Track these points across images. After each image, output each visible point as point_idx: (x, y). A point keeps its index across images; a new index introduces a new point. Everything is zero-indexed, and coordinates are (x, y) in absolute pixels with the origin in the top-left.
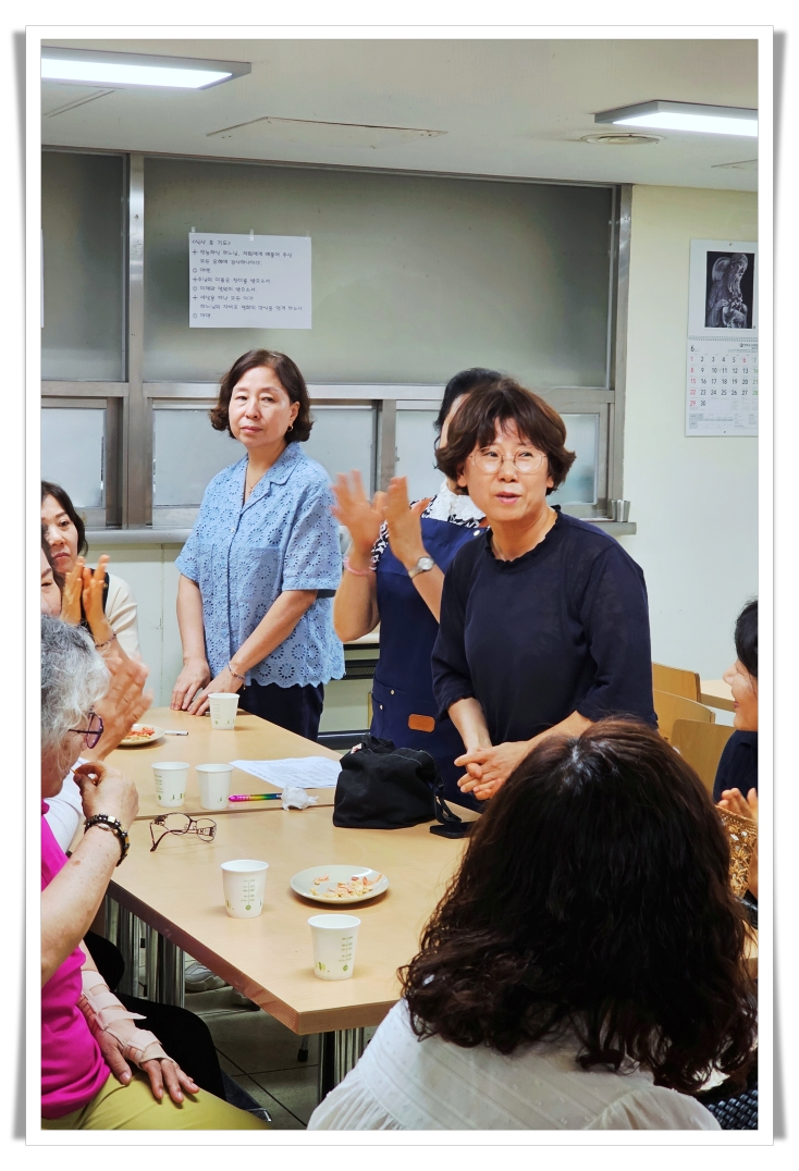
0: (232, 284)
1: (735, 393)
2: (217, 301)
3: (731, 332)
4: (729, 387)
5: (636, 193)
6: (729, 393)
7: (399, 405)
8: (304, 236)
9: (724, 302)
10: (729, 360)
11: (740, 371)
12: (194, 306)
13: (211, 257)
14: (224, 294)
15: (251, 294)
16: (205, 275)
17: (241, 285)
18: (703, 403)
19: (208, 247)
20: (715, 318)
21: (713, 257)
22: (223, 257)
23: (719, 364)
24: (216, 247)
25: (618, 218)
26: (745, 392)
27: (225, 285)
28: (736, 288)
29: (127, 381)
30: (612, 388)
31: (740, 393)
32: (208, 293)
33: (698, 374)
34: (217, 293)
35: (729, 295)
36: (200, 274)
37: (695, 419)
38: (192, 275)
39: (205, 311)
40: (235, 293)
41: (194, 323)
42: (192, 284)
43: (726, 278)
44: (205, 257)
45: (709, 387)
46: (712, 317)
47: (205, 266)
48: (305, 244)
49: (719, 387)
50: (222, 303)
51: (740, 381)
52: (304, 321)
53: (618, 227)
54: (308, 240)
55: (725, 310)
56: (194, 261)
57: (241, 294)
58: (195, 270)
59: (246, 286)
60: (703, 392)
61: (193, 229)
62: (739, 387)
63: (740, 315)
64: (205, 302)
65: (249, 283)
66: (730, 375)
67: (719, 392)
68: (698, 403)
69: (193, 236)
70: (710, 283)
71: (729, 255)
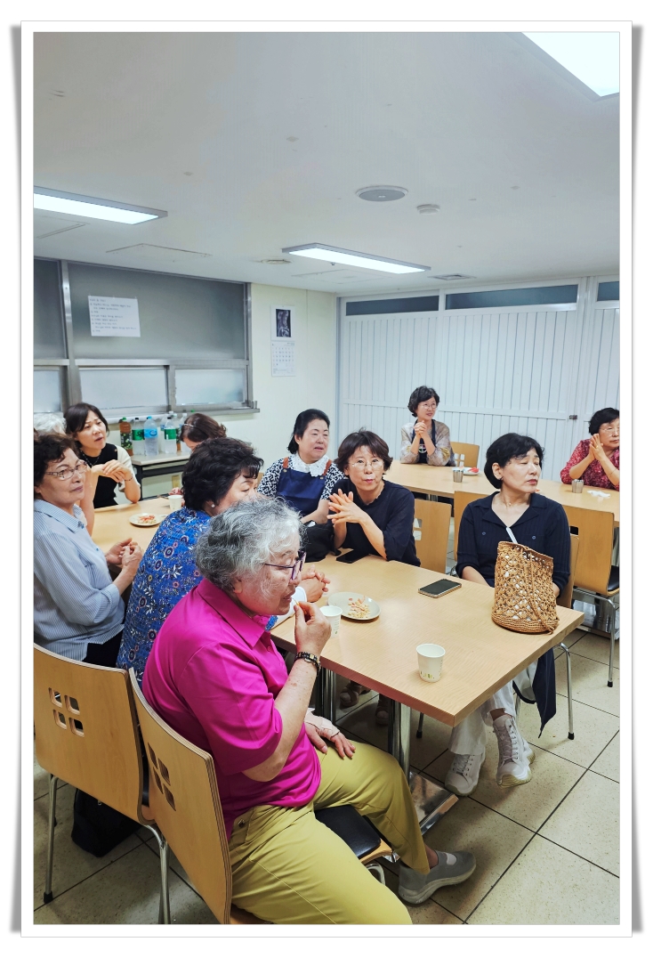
0: (107, 318)
2: (102, 325)
3: (284, 338)
4: (285, 358)
5: (253, 287)
6: (285, 361)
8: (133, 298)
9: (282, 328)
11: (288, 353)
12: (93, 327)
13: (98, 307)
14: (105, 322)
16: (96, 314)
17: (111, 318)
19: (96, 302)
20: (280, 334)
21: (278, 311)
22: (103, 306)
24: (99, 302)
26: (290, 361)
27: (105, 318)
28: (285, 322)
29: (68, 358)
30: (248, 360)
31: (288, 361)
32: (98, 322)
33: (275, 354)
34: (101, 322)
35: (283, 325)
36: (94, 314)
37: (275, 370)
38: (91, 314)
39: (97, 329)
40: (109, 322)
41: (93, 334)
42: (91, 318)
43: (282, 318)
44: (96, 306)
45: (279, 358)
47: (95, 310)
48: (134, 303)
50: (104, 326)
51: (288, 356)
52: (137, 333)
54: (136, 300)
55: (282, 330)
56: (91, 308)
57: (112, 322)
58: (92, 312)
60: (277, 360)
61: (90, 295)
62: (288, 358)
63: (287, 332)
64: (96, 326)
65: (114, 318)
66: (285, 354)
67: (282, 360)
68: (275, 364)
69: (90, 297)
70: (278, 321)
71: (283, 311)
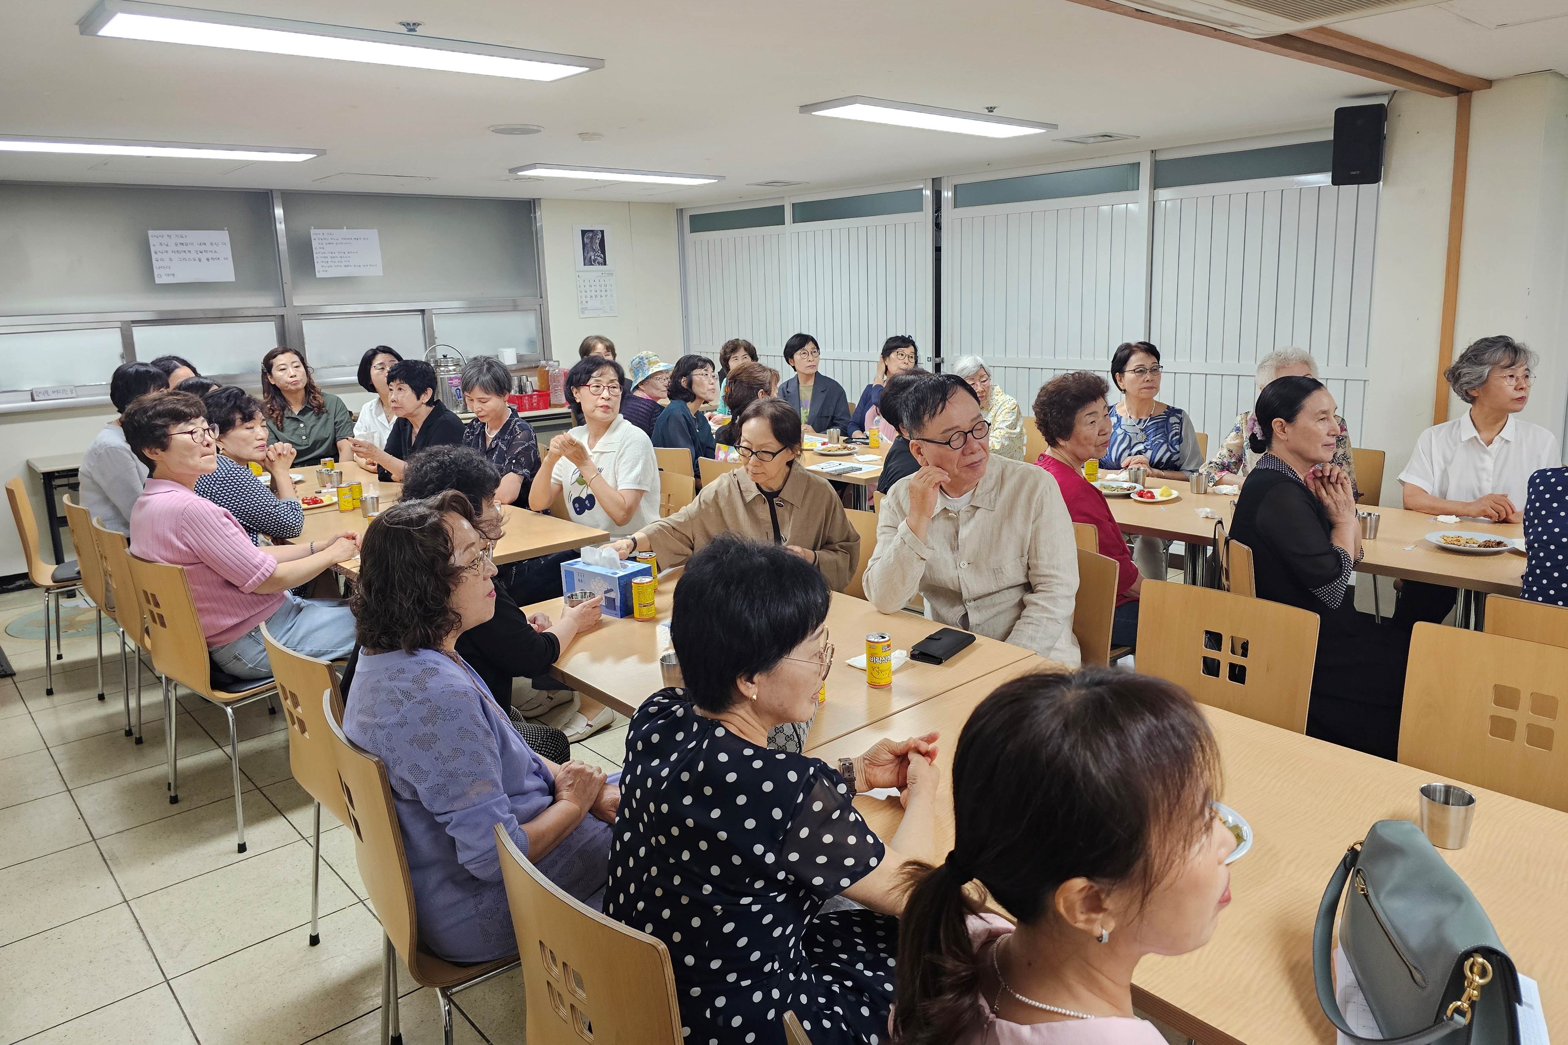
0: (337, 254)
1: (601, 296)
2: (330, 264)
4: (598, 293)
5: (543, 203)
6: (599, 297)
7: (434, 311)
8: (373, 229)
9: (592, 254)
10: (597, 281)
11: (603, 286)
12: (318, 267)
13: (324, 242)
14: (333, 260)
15: (347, 259)
16: (322, 251)
17: (343, 255)
18: (587, 302)
19: (322, 237)
20: (588, 262)
21: (584, 232)
22: (330, 241)
23: (592, 283)
24: (325, 236)
25: (535, 213)
26: (606, 296)
27: (333, 255)
28: (597, 246)
29: (285, 306)
30: (541, 297)
31: (604, 296)
32: (326, 260)
33: (582, 286)
34: (329, 259)
35: (593, 250)
36: (319, 250)
37: (583, 310)
38: (314, 251)
39: (324, 269)
40: (339, 259)
41: (318, 275)
42: (315, 255)
43: (591, 242)
44: (321, 241)
45: (588, 294)
46: (587, 261)
47: (321, 246)
48: (372, 234)
49: (593, 294)
50: (333, 264)
51: (603, 291)
52: (379, 272)
53: (535, 218)
54: (376, 230)
55: (593, 257)
56: (315, 244)
57: (343, 260)
58: (316, 248)
59: (345, 256)
60: (586, 297)
61: (312, 227)
62: (603, 293)
63: (600, 260)
64: (323, 264)
66: (598, 288)
67: (594, 297)
68: (584, 302)
69: (313, 231)
70: (584, 245)
71: (592, 231)
